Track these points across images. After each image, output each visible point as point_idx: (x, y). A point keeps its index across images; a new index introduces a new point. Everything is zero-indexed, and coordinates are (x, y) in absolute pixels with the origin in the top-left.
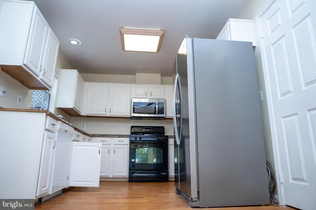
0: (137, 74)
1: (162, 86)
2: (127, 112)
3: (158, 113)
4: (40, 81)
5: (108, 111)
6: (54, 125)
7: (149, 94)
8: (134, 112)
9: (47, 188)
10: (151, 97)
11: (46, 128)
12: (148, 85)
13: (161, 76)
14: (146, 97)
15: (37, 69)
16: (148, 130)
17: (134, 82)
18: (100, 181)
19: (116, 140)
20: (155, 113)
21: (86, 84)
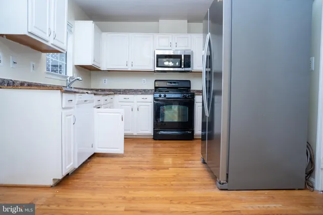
0: (160, 20)
1: (189, 35)
2: (150, 65)
3: (184, 67)
4: (52, 46)
5: (130, 65)
6: (71, 101)
7: (174, 45)
8: (157, 66)
9: (72, 163)
10: (177, 48)
11: (63, 107)
12: (173, 34)
13: (188, 22)
14: (170, 48)
15: (46, 33)
16: (173, 84)
17: (157, 31)
18: (125, 138)
19: (139, 97)
20: (180, 67)
21: (104, 34)
